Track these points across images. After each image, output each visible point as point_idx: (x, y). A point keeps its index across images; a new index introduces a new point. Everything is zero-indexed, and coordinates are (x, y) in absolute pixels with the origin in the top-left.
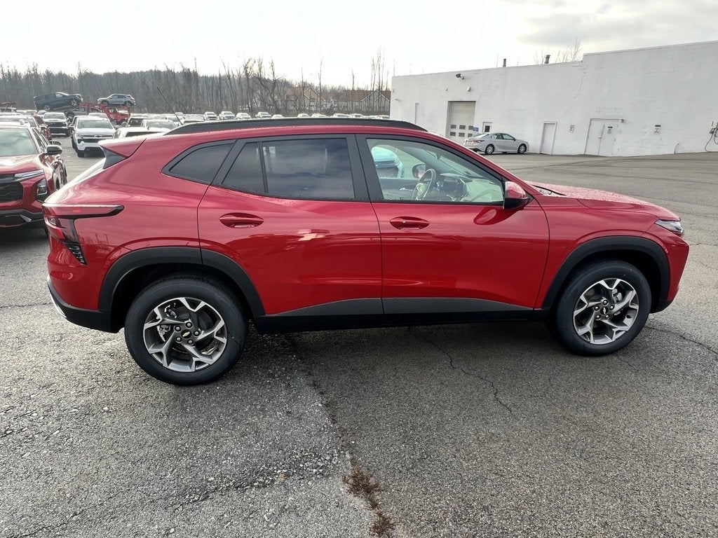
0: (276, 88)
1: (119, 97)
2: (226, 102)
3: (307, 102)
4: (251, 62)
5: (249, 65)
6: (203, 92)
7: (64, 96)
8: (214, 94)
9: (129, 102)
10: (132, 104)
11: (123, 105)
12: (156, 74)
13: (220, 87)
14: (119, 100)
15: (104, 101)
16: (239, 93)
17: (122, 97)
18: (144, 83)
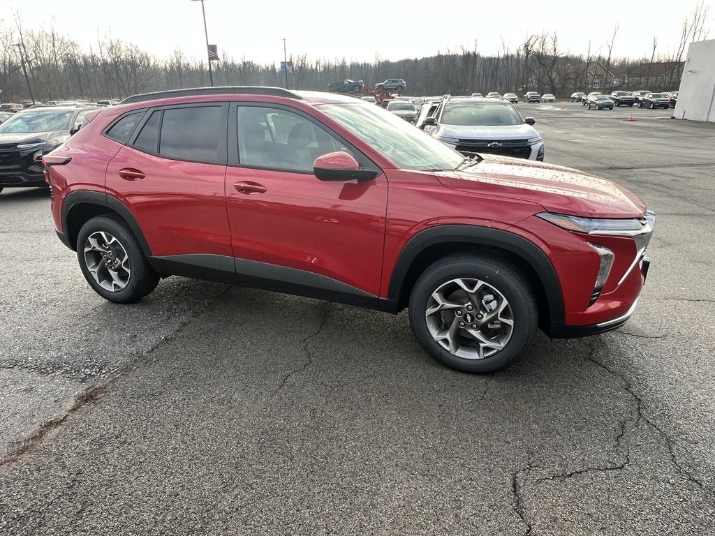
0: (555, 66)
1: (393, 82)
2: (501, 83)
3: (590, 79)
4: (534, 39)
5: (531, 42)
6: (479, 75)
7: (350, 83)
8: (490, 76)
9: (401, 86)
10: (403, 88)
11: (396, 89)
12: (439, 59)
13: (496, 68)
14: (393, 84)
15: (380, 86)
16: (515, 72)
17: (395, 82)
18: (427, 67)
